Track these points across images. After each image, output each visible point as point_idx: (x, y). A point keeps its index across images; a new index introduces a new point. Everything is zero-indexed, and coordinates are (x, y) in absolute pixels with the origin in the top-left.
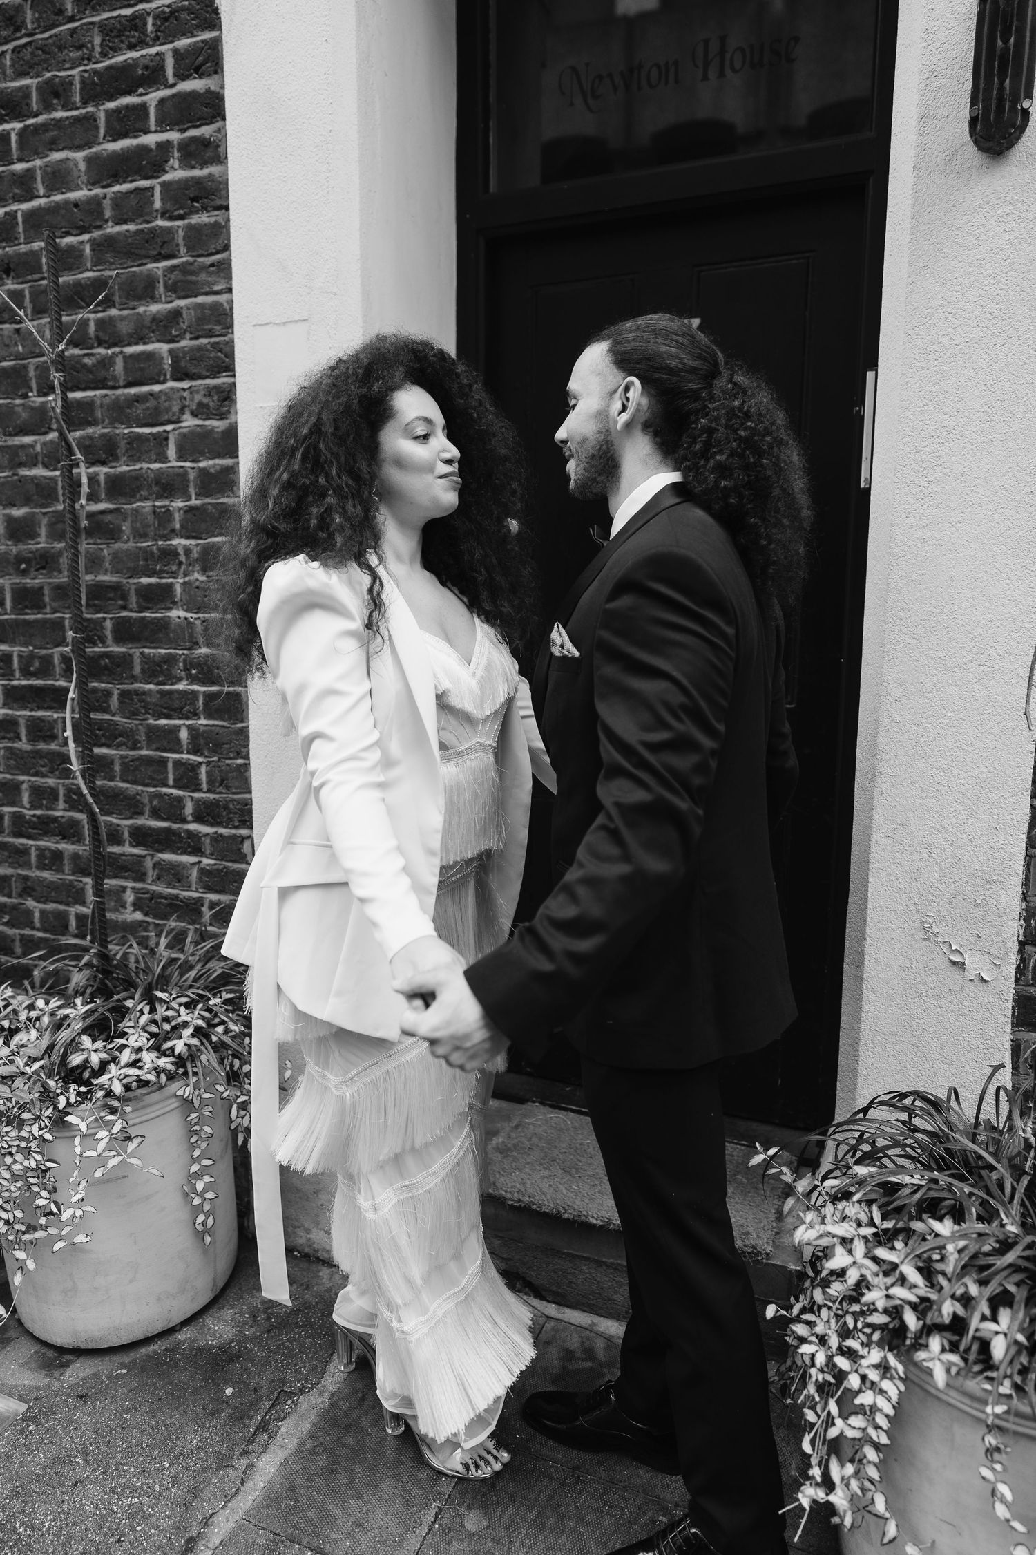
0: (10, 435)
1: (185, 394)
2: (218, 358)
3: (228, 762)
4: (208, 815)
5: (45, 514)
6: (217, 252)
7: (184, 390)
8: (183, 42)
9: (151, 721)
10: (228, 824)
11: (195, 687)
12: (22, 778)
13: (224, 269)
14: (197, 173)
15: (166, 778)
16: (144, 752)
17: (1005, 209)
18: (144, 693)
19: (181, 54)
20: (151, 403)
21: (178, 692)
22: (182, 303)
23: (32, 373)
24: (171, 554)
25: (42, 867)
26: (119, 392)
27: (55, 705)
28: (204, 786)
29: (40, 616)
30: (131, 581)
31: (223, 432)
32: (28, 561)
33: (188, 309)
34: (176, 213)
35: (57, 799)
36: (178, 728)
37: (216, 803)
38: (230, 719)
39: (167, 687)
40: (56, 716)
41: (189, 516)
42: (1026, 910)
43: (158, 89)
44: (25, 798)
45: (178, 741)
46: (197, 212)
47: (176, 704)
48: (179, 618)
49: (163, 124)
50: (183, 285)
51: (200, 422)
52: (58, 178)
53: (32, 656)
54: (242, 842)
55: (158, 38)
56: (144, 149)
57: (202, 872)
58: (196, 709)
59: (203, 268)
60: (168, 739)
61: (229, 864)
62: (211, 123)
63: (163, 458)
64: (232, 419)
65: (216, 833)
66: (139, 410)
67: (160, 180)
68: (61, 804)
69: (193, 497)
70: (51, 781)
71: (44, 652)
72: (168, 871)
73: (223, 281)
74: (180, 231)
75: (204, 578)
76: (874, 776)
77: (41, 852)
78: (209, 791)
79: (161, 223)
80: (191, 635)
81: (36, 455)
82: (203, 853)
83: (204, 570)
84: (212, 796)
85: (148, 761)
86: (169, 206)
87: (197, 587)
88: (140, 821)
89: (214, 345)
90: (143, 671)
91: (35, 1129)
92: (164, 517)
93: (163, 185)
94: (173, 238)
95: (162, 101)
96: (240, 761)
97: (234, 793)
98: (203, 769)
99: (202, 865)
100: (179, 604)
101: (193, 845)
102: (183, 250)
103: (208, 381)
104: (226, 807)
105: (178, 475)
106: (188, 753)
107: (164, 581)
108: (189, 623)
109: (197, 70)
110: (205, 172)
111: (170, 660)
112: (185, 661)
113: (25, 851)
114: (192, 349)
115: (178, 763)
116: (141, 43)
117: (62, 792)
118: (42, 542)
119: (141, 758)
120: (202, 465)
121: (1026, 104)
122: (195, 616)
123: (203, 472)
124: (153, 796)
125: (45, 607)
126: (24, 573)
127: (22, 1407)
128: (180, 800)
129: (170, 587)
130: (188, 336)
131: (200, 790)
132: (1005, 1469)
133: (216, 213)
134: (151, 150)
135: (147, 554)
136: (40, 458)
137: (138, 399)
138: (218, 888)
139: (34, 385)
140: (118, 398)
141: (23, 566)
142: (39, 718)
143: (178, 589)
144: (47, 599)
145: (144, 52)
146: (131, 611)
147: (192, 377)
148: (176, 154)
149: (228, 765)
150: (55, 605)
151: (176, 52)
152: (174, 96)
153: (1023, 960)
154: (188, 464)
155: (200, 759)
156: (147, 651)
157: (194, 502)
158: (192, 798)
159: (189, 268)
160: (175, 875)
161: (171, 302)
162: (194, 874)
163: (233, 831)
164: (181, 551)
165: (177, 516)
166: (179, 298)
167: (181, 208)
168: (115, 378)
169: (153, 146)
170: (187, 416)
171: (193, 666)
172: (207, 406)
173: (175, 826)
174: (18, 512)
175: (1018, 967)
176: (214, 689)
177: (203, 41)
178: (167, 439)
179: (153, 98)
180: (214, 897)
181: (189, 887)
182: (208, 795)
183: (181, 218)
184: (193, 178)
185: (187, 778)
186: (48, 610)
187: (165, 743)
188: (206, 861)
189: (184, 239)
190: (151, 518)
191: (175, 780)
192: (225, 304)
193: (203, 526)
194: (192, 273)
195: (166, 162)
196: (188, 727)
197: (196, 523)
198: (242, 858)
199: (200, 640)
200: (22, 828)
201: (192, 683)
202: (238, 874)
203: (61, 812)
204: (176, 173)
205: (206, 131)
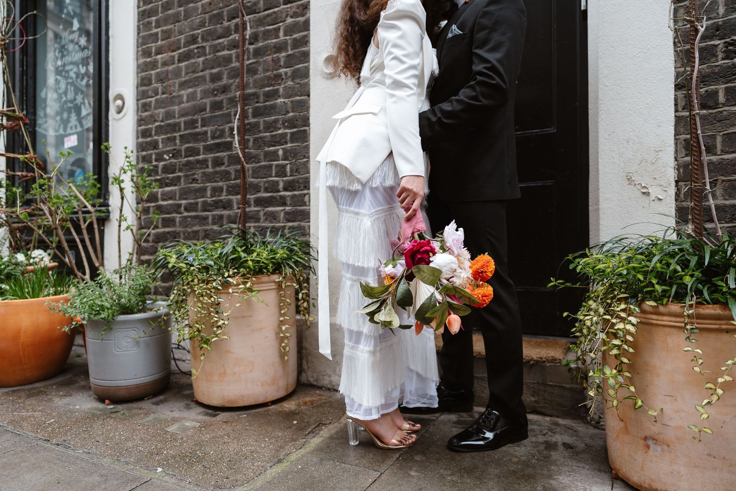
0: (215, 40)
1: (288, 10)
3: (300, 161)
4: (290, 187)
5: (226, 69)
7: (288, 8)
9: (267, 149)
10: (299, 189)
12: (208, 184)
15: (272, 173)
16: (263, 163)
18: (264, 137)
20: (274, 16)
21: (279, 134)
23: (225, 13)
24: (279, 76)
25: (214, 223)
26: (261, 14)
27: (225, 149)
28: (289, 174)
29: (221, 112)
30: (261, 90)
31: (303, 21)
32: (217, 90)
35: (222, 191)
36: (278, 150)
37: (293, 181)
38: (301, 142)
39: (274, 133)
40: (225, 154)
41: (288, 58)
42: (678, 165)
44: (209, 193)
45: (278, 156)
47: (278, 140)
48: (281, 102)
51: (294, 20)
53: (216, 130)
54: (304, 196)
57: (286, 213)
58: (286, 140)
60: (274, 156)
61: (298, 208)
63: (277, 37)
64: (308, 15)
65: (293, 194)
66: (269, 19)
68: (224, 193)
70: (220, 184)
71: (221, 127)
72: (270, 215)
75: (293, 83)
76: (598, 112)
77: (214, 217)
78: (291, 176)
80: (286, 109)
81: (225, 46)
82: (286, 205)
83: (293, 80)
84: (291, 178)
85: (264, 167)
87: (290, 88)
88: (259, 195)
90: (264, 128)
91: (214, 284)
92: (276, 61)
96: (305, 160)
97: (302, 175)
98: (288, 167)
99: (286, 211)
100: (281, 96)
101: (282, 202)
103: (296, 3)
104: (298, 182)
105: (284, 42)
106: (282, 160)
107: (275, 88)
108: (285, 104)
111: (276, 121)
112: (283, 120)
113: (206, 218)
115: (277, 166)
117: (225, 187)
118: (225, 81)
119: (261, 167)
120: (294, 37)
122: (288, 100)
123: (295, 40)
124: (265, 182)
125: (223, 108)
126: (216, 95)
127: (198, 425)
128: (277, 182)
129: (278, 90)
131: (286, 176)
132: (697, 341)
135: (269, 78)
136: (226, 47)
137: (268, 15)
138: (292, 220)
139: (226, 18)
140: (260, 16)
141: (215, 92)
142: (218, 157)
143: (281, 90)
144: (225, 105)
146: (261, 103)
150: (228, 106)
153: (678, 189)
154: (288, 37)
155: (287, 162)
156: (266, 119)
157: (290, 52)
158: (283, 180)
160: (273, 217)
162: (282, 214)
163: (301, 192)
164: (283, 74)
165: (282, 60)
168: (259, 9)
170: (288, 18)
171: (286, 122)
172: (297, 13)
173: (274, 194)
174: (214, 71)
175: (676, 193)
176: (295, 130)
178: (279, 29)
180: (290, 224)
181: (279, 222)
185: (281, 171)
186: (225, 109)
187: (272, 157)
188: (287, 208)
190: (271, 62)
191: (276, 173)
193: (293, 62)
196: (282, 149)
197: (290, 61)
198: (304, 204)
199: (290, 110)
200: (206, 207)
201: (285, 129)
202: (302, 211)
203: (224, 197)
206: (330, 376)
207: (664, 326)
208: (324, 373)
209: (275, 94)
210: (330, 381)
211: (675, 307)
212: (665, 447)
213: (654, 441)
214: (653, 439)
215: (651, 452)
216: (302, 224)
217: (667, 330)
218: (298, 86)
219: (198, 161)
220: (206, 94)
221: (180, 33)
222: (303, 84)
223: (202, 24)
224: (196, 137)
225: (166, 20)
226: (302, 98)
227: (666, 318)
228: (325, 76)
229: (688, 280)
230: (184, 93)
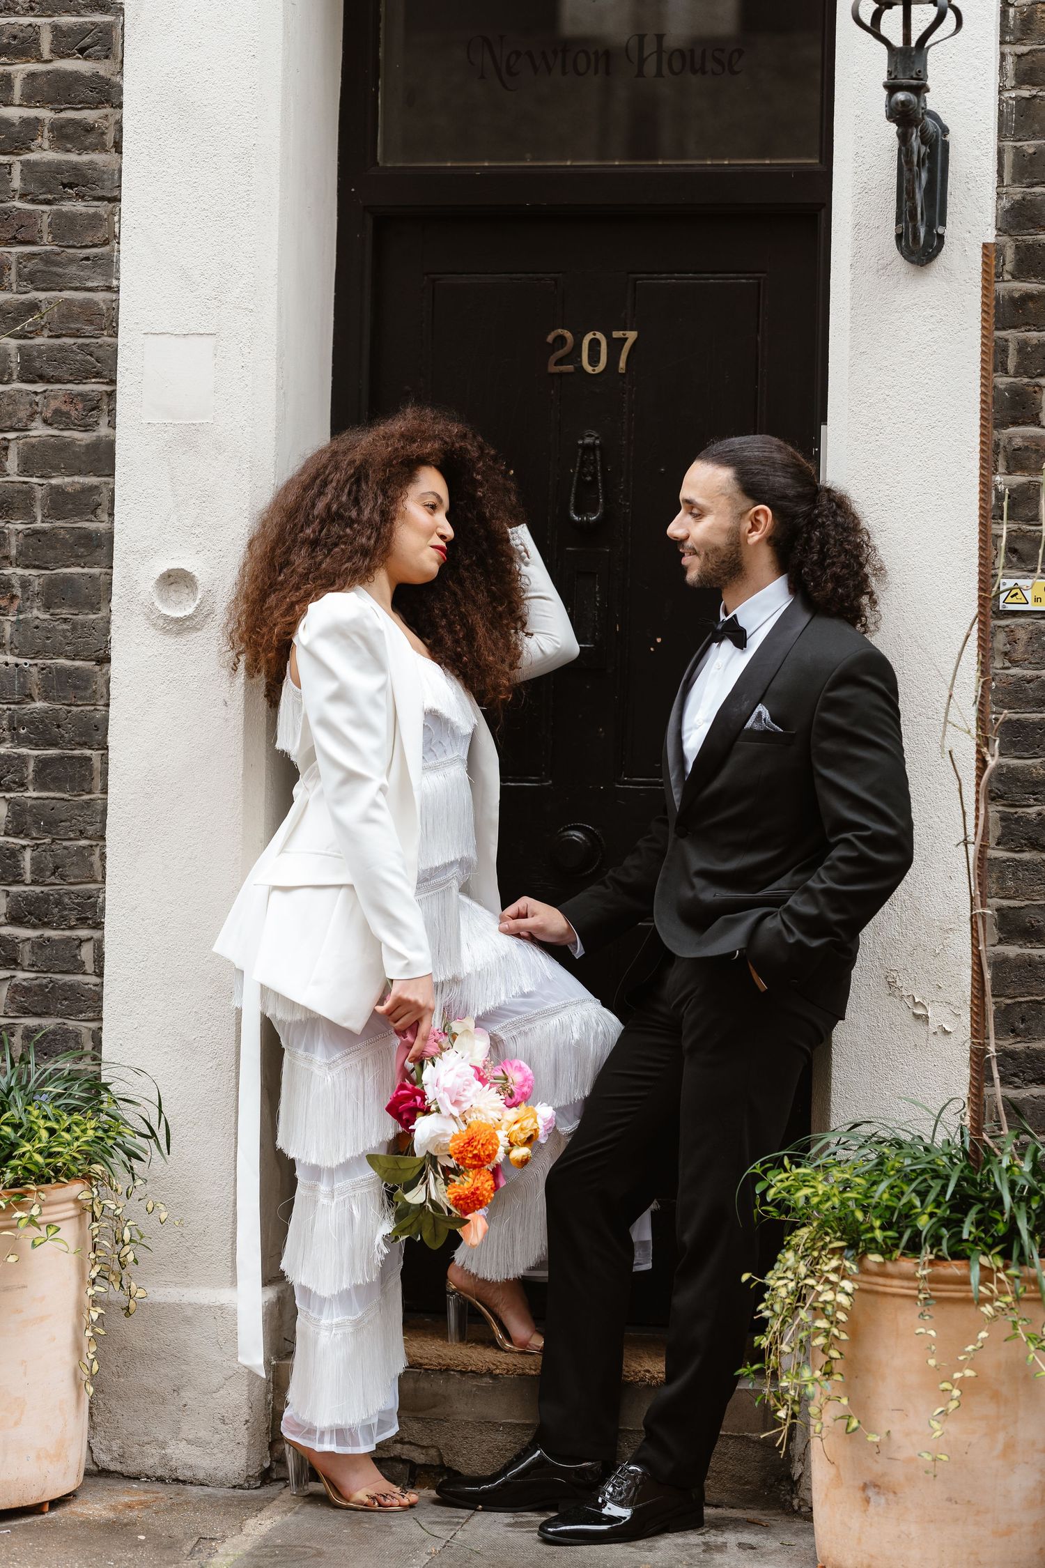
1: (37, 399)
2: (87, 361)
3: (65, 844)
4: (30, 914)
6: (94, 246)
7: (36, 393)
8: (66, 20)
10: (63, 924)
11: (24, 751)
13: (108, 266)
14: (73, 157)
17: (928, 312)
19: (61, 30)
22: (42, 295)
28: (28, 877)
31: (87, 446)
33: (50, 303)
34: (41, 197)
37: (45, 898)
38: (73, 789)
41: (32, 540)
43: (28, 62)
46: (70, 199)
48: (7, 664)
49: (30, 99)
50: (44, 276)
51: (56, 432)
54: (79, 946)
55: (32, 9)
57: (17, 989)
58: (23, 778)
59: (72, 261)
61: (58, 976)
62: (97, 108)
64: (103, 430)
65: (41, 936)
67: (21, 158)
69: (39, 518)
73: (100, 277)
74: (45, 216)
75: (47, 616)
78: (34, 882)
79: (18, 204)
80: (23, 686)
82: (17, 964)
83: (47, 607)
84: (38, 889)
86: (32, 188)
87: (37, 627)
89: (81, 347)
93: (26, 164)
94: (36, 224)
95: (32, 76)
96: (83, 843)
97: (71, 884)
98: (28, 854)
99: (15, 981)
100: (7, 647)
101: (4, 955)
102: (47, 238)
103: (70, 386)
104: (58, 903)
105: (19, 492)
106: (7, 834)
108: (22, 670)
109: (81, 51)
110: (85, 158)
112: (11, 718)
114: (51, 349)
116: (9, 11)
120: (54, 481)
121: (940, 230)
122: (29, 662)
123: (57, 491)
130: (46, 333)
131: (22, 882)
132: (933, 1317)
133: (96, 203)
134: (13, 125)
138: (38, 1010)
143: (8, 629)
145: (12, 20)
147: (48, 381)
148: (46, 134)
149: (65, 848)
151: (56, 28)
152: (49, 72)
154: (35, 480)
155: (24, 842)
157: (38, 525)
158: (8, 893)
159: (53, 258)
161: (25, 293)
163: (68, 933)
164: (15, 582)
165: (13, 540)
166: (37, 290)
167: (50, 192)
169: (17, 121)
170: (38, 423)
171: (22, 724)
172: (67, 414)
176: (52, 752)
177: (93, 24)
178: (6, 448)
179: (20, 69)
180: (31, 1022)
182: (32, 888)
183: (48, 202)
184: (67, 162)
188: (21, 975)
189: (50, 225)
192: (102, 305)
193: (51, 554)
194: (58, 264)
195: (33, 140)
196: (9, 801)
197: (39, 549)
198: (79, 968)
199: (35, 692)
201: (19, 745)
202: (72, 987)
204: (44, 153)
205: (89, 115)
206: (163, 1445)
207: (894, 1295)
208: (146, 1439)
210: (164, 1457)
211: (906, 1265)
212: (891, 1496)
213: (876, 1490)
214: (876, 1486)
215: (872, 1509)
216: (71, 1024)
217: (899, 1301)
218: (65, 627)
222: (83, 625)
226: (78, 663)
227: (896, 1282)
228: (161, 622)
229: (924, 1223)
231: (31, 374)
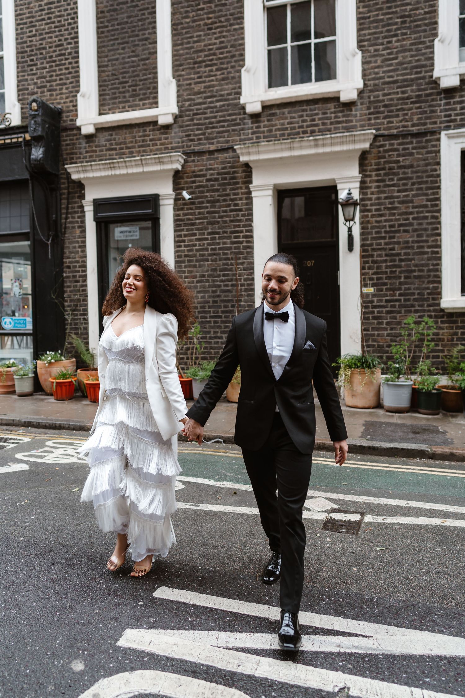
0: (214, 278)
1: (246, 273)
2: (251, 268)
6: (251, 255)
8: (247, 228)
13: (253, 257)
14: (248, 244)
17: (352, 257)
19: (246, 230)
20: (239, 274)
22: (246, 261)
24: (242, 295)
30: (234, 299)
31: (251, 278)
32: (215, 296)
44: (212, 333)
46: (248, 249)
49: (243, 238)
50: (245, 258)
51: (247, 277)
52: (224, 243)
55: (242, 227)
56: (239, 241)
59: (248, 256)
63: (241, 281)
64: (253, 276)
66: (237, 275)
67: (242, 245)
69: (246, 287)
70: (217, 330)
71: (218, 310)
77: (215, 342)
79: (242, 250)
81: (218, 281)
83: (247, 297)
86: (243, 248)
89: (250, 266)
92: (240, 290)
94: (244, 252)
95: (243, 235)
102: (246, 254)
103: (249, 271)
105: (243, 284)
107: (240, 299)
109: (249, 232)
110: (250, 244)
113: (211, 342)
114: (246, 267)
116: (240, 227)
118: (218, 293)
120: (247, 282)
121: (353, 248)
125: (218, 303)
126: (215, 298)
130: (246, 265)
133: (251, 250)
134: (241, 241)
135: (238, 295)
137: (237, 273)
139: (218, 271)
143: (243, 300)
145: (240, 229)
146: (234, 303)
147: (246, 270)
148: (245, 242)
152: (245, 235)
154: (245, 282)
159: (246, 256)
161: (243, 260)
165: (243, 289)
167: (246, 249)
170: (245, 276)
174: (213, 289)
177: (250, 229)
178: (242, 279)
179: (241, 234)
189: (246, 252)
190: (238, 290)
192: (252, 261)
197: (246, 290)
200: (211, 338)
203: (219, 335)
204: (245, 244)
205: (250, 239)
209: (241, 301)
214: (354, 395)
215: (353, 398)
218: (250, 299)
219: (207, 321)
220: (209, 297)
221: (197, 272)
223: (207, 271)
224: (205, 312)
225: (190, 266)
227: (356, 372)
230: (200, 295)
231: (244, 270)
